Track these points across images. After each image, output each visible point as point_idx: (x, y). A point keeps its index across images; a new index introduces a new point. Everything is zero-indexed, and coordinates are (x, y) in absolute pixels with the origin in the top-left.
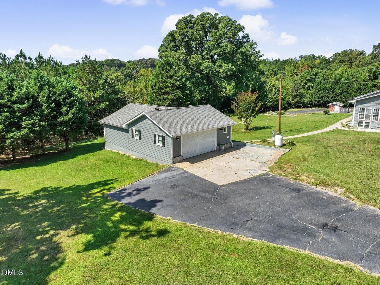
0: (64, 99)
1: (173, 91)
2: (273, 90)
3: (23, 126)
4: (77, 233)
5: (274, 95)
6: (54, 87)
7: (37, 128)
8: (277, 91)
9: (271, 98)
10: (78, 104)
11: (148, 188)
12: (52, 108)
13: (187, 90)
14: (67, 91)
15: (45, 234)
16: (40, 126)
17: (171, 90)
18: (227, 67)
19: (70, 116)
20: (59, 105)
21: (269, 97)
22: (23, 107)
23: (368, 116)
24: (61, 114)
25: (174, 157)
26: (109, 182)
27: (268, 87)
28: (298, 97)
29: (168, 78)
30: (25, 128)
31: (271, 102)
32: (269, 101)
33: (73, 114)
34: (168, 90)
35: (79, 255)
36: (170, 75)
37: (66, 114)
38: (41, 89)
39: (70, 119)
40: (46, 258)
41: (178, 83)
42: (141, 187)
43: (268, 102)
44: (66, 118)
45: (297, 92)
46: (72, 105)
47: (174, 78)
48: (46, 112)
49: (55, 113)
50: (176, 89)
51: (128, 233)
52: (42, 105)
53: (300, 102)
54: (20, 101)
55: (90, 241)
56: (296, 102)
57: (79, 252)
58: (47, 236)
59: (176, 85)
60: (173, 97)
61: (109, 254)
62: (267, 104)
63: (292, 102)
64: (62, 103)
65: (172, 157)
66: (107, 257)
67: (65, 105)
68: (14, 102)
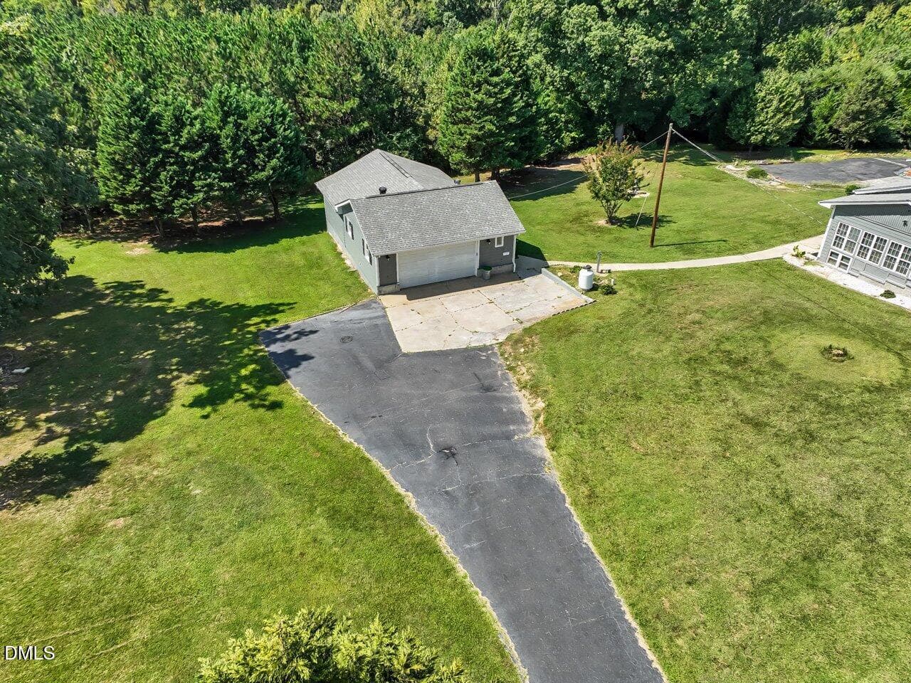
0: (260, 141)
1: (479, 118)
2: (775, 103)
3: (196, 189)
4: (198, 382)
5: (772, 117)
6: (245, 118)
7: (216, 193)
8: (785, 107)
9: (762, 123)
10: (282, 151)
11: (316, 332)
12: (239, 157)
13: (512, 114)
14: (264, 125)
15: (167, 374)
16: (221, 189)
17: (475, 116)
18: (646, 43)
19: (268, 172)
20: (251, 152)
21: (757, 120)
22: (196, 155)
23: (850, 246)
24: (255, 167)
25: (381, 285)
26: (281, 308)
27: (762, 94)
28: (862, 120)
29: (473, 86)
30: (200, 191)
31: (760, 133)
32: (756, 131)
33: (274, 169)
34: (469, 114)
35: (183, 409)
36: (479, 81)
37: (263, 170)
38: (224, 121)
39: (269, 178)
40: (155, 403)
41: (492, 100)
42: (308, 330)
43: (753, 135)
44: (262, 175)
45: (863, 104)
46: (272, 152)
47: (485, 87)
48: (230, 165)
49: (245, 166)
50: (486, 114)
51: (242, 396)
52: (226, 152)
53: (866, 131)
54: (192, 145)
55: (202, 395)
56: (855, 132)
57: (183, 405)
58: (169, 377)
59: (487, 105)
60: (476, 132)
61: (205, 417)
62: (749, 137)
63: (843, 129)
64: (257, 148)
65: (378, 284)
66: (204, 420)
67: (261, 151)
68: (183, 148)
